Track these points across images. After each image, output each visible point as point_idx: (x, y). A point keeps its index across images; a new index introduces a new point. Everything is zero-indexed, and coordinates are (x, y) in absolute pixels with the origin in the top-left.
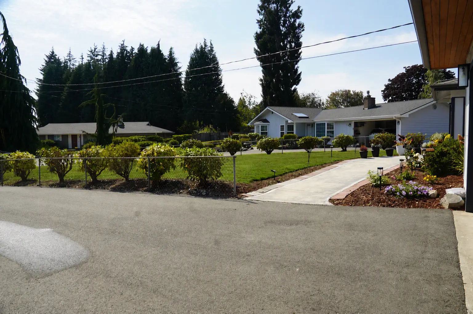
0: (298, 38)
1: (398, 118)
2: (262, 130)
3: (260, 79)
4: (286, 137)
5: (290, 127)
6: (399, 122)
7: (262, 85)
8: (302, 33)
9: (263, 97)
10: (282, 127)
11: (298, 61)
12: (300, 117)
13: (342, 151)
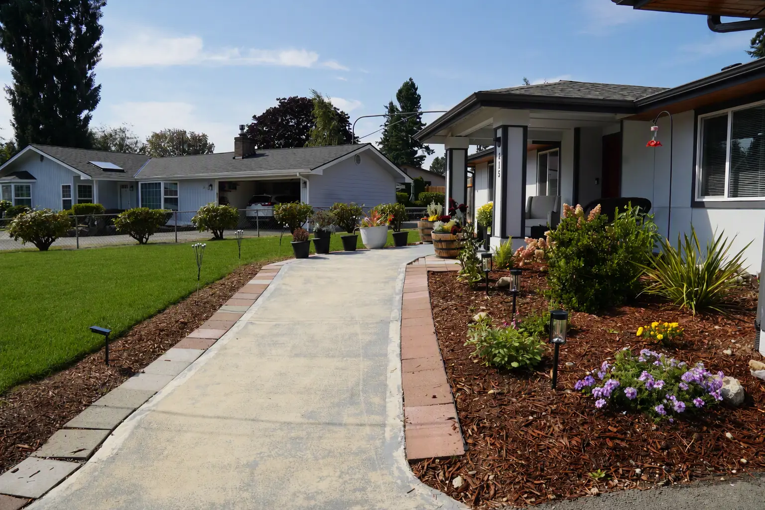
0: (95, 16)
1: (303, 176)
2: (17, 195)
3: (6, 89)
4: (78, 211)
5: (85, 190)
6: (305, 183)
7: (14, 102)
8: (102, 9)
9: (16, 128)
10: (66, 189)
11: (94, 63)
12: (105, 170)
13: (213, 239)
